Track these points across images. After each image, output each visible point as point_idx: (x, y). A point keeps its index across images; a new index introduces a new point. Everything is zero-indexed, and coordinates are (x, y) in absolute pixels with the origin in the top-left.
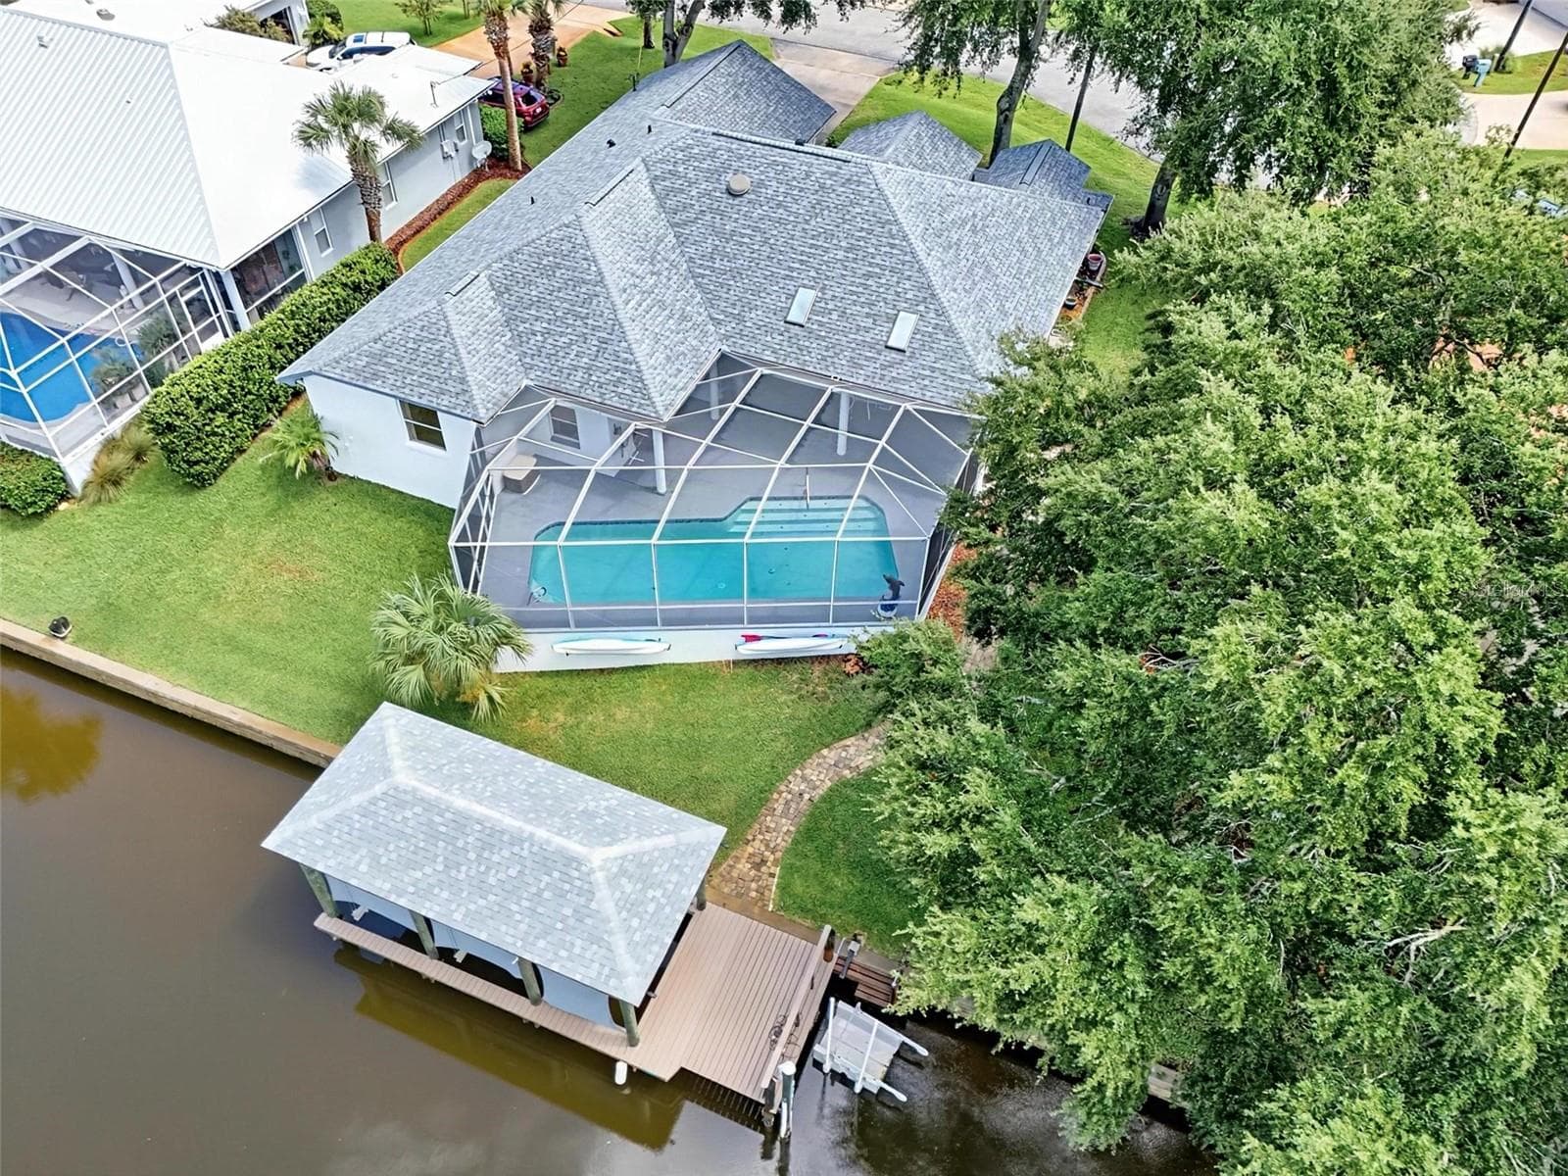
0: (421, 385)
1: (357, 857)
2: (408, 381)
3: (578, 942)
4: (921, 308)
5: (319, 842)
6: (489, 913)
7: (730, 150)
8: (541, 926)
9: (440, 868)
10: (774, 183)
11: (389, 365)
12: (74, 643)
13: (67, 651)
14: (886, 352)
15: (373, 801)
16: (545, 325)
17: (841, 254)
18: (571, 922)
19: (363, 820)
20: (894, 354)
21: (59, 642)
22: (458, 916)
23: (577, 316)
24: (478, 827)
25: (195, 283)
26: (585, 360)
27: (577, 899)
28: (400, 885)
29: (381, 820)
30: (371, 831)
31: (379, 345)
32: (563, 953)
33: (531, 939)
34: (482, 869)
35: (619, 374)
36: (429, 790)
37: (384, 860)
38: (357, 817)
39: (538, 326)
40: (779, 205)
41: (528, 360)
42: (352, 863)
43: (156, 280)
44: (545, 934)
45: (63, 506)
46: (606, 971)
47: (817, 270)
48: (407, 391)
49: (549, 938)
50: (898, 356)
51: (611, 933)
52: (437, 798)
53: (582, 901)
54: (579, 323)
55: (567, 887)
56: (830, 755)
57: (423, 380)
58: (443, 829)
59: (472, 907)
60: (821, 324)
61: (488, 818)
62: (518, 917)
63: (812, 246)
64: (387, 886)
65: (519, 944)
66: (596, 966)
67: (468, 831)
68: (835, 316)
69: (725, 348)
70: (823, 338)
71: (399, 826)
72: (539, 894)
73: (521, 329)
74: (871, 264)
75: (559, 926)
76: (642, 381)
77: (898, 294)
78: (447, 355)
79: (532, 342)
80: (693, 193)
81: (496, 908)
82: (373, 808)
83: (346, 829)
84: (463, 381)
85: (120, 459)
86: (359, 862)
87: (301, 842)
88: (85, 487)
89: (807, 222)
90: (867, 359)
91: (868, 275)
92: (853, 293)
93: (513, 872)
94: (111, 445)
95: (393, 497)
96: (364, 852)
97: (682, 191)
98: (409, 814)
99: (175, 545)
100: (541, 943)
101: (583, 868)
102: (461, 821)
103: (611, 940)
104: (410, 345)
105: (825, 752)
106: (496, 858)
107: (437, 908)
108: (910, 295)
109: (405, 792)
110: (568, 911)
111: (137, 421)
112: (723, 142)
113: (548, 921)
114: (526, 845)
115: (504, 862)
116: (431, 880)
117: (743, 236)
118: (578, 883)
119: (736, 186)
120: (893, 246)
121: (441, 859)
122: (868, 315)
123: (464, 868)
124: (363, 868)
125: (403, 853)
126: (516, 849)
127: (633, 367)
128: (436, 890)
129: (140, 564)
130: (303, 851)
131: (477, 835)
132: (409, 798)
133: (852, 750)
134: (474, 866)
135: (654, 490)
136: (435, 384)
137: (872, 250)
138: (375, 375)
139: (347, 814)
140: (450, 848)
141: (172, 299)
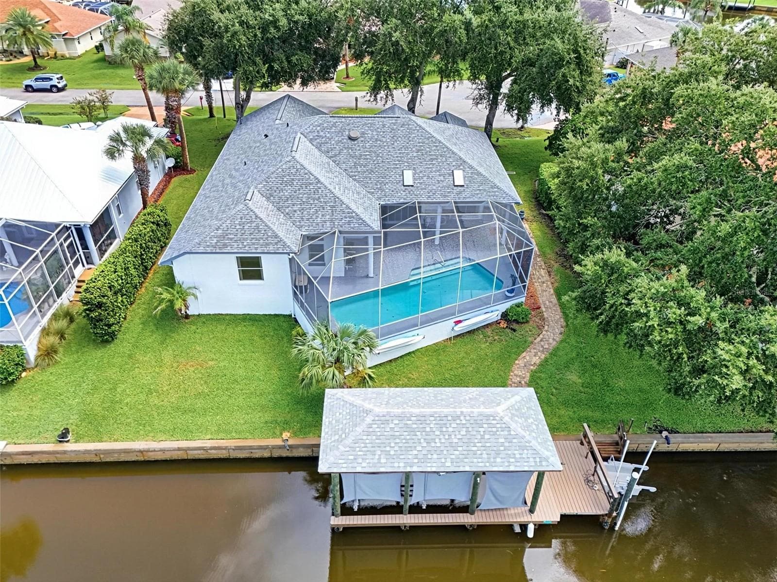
0: (254, 244)
1: (377, 457)
2: (245, 244)
3: (516, 452)
4: (461, 167)
5: (352, 457)
6: (463, 456)
7: (342, 122)
8: (493, 452)
9: (425, 444)
10: (370, 132)
11: (231, 239)
12: (76, 442)
13: (75, 447)
14: (455, 188)
15: (370, 426)
16: (299, 206)
17: (415, 154)
18: (507, 444)
19: (369, 437)
20: (460, 188)
21: (65, 444)
22: (448, 464)
23: (314, 199)
24: (432, 418)
25: (68, 237)
26: (328, 217)
27: (502, 433)
28: (409, 461)
29: (379, 434)
30: (377, 441)
31: (220, 231)
32: (512, 460)
33: (492, 460)
34: (447, 437)
35: (348, 219)
36: (396, 410)
37: (392, 453)
38: (365, 437)
39: (295, 208)
40: (376, 140)
41: (298, 224)
42: (376, 461)
43: (54, 234)
44: (498, 454)
45: (24, 374)
46: (538, 460)
47: (407, 162)
48: (246, 248)
49: (500, 456)
50: (462, 189)
51: (529, 442)
52: (403, 413)
53: (506, 433)
54: (316, 202)
55: (494, 429)
56: (520, 362)
57: (253, 241)
58: (415, 426)
59: (453, 457)
60: (421, 183)
61: (436, 413)
62: (479, 452)
63: (400, 153)
64: (402, 465)
65: (488, 464)
66: (531, 460)
67: (428, 422)
68: (425, 179)
69: (382, 203)
70: (425, 189)
71: (390, 433)
72: (483, 437)
73: (287, 211)
74: (431, 155)
75: (502, 448)
76: (362, 219)
77: (449, 164)
78: (261, 227)
79: (296, 215)
80: (333, 142)
81: (465, 453)
82: (371, 430)
83: (363, 445)
84: (276, 236)
85: (53, 340)
86: (379, 459)
87: (340, 461)
88: (36, 360)
89: (393, 144)
90: (449, 192)
91: (432, 160)
92: (428, 168)
93: (463, 433)
94: (45, 332)
95: (227, 317)
96: (379, 453)
97: (327, 143)
98: (392, 426)
99: (112, 373)
100: (498, 460)
101: (497, 418)
102: (422, 419)
103: (531, 444)
104: (238, 227)
105: (517, 362)
106: (451, 429)
107: (434, 465)
108: (454, 163)
109: (384, 416)
110: (502, 440)
111: (55, 317)
112: (336, 120)
113: (495, 449)
114: (462, 418)
115: (455, 430)
116: (424, 452)
117: (366, 155)
118: (498, 426)
119: (353, 135)
120: (437, 146)
121: (422, 441)
122: (440, 176)
123: (437, 440)
124: (383, 461)
125: (400, 445)
126: (458, 422)
127: (354, 214)
128: (429, 456)
129: (95, 388)
130: (344, 465)
131: (434, 422)
132: (387, 418)
133: (528, 358)
134: (442, 437)
135: (367, 276)
136: (261, 241)
137: (428, 150)
138: (225, 246)
139: (359, 437)
140: (424, 433)
141: (61, 245)
